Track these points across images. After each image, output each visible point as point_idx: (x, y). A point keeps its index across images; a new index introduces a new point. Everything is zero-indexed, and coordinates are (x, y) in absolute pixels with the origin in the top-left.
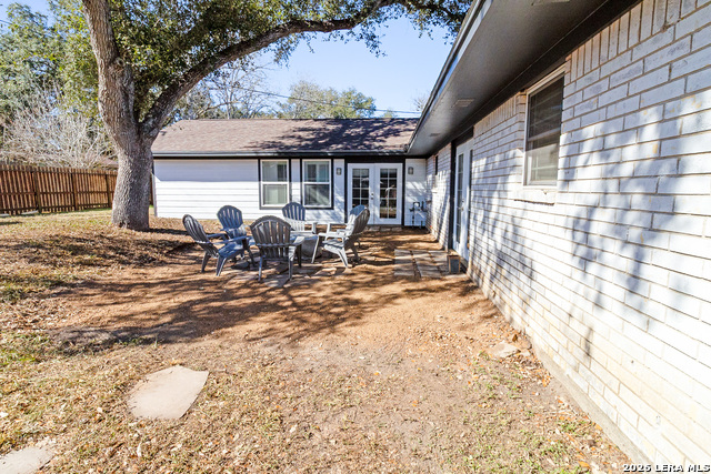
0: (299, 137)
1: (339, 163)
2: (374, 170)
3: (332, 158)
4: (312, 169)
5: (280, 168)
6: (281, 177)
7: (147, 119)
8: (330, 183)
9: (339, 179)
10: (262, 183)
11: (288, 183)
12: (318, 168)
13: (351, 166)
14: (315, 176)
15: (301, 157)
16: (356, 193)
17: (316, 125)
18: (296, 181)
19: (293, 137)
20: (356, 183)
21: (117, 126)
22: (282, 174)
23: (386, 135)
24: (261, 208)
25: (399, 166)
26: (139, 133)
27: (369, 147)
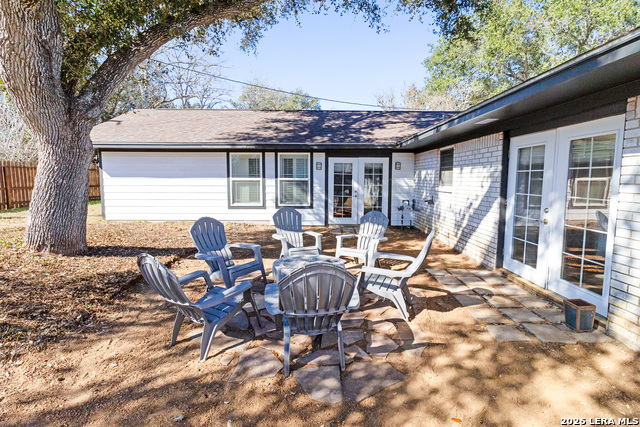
0: (277, 129)
1: (320, 157)
2: (358, 165)
3: (312, 151)
4: (288, 162)
5: (252, 162)
6: (253, 172)
7: (83, 93)
8: (309, 179)
9: (319, 175)
10: (231, 179)
11: (261, 179)
12: (295, 162)
13: (332, 160)
14: (291, 172)
15: (276, 150)
16: (337, 191)
17: (290, 116)
18: (270, 177)
19: (269, 128)
20: (337, 179)
21: (31, 99)
22: (254, 169)
23: (371, 126)
24: (230, 207)
25: (385, 161)
26: (69, 112)
27: (357, 139)
